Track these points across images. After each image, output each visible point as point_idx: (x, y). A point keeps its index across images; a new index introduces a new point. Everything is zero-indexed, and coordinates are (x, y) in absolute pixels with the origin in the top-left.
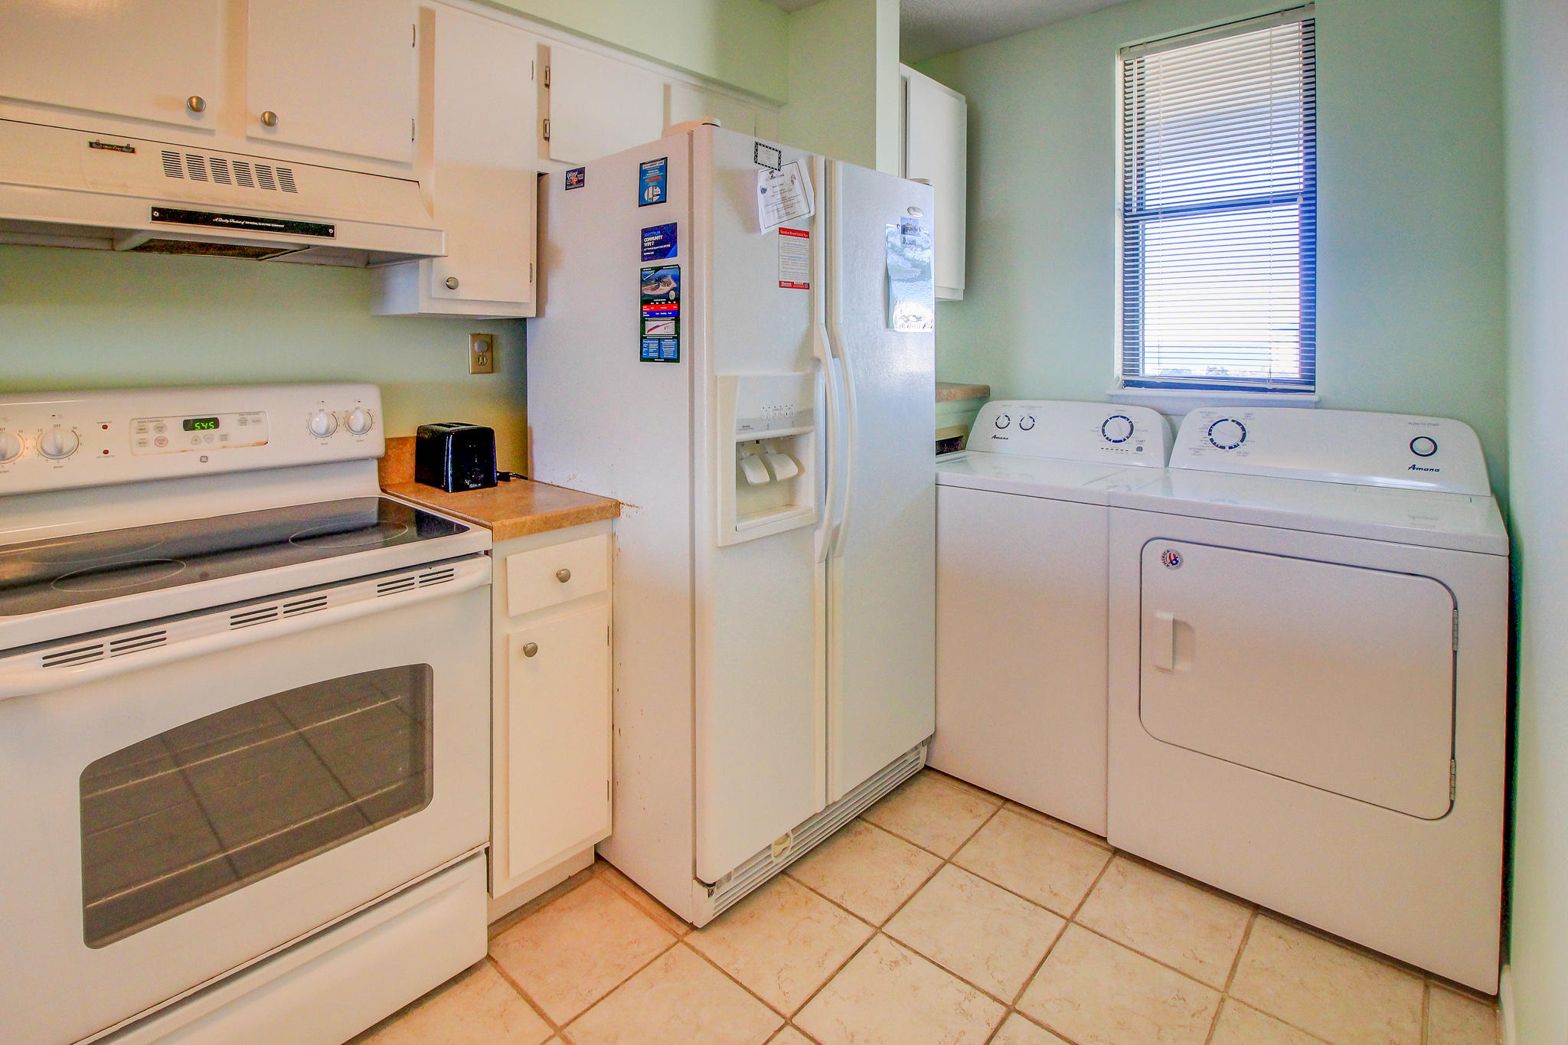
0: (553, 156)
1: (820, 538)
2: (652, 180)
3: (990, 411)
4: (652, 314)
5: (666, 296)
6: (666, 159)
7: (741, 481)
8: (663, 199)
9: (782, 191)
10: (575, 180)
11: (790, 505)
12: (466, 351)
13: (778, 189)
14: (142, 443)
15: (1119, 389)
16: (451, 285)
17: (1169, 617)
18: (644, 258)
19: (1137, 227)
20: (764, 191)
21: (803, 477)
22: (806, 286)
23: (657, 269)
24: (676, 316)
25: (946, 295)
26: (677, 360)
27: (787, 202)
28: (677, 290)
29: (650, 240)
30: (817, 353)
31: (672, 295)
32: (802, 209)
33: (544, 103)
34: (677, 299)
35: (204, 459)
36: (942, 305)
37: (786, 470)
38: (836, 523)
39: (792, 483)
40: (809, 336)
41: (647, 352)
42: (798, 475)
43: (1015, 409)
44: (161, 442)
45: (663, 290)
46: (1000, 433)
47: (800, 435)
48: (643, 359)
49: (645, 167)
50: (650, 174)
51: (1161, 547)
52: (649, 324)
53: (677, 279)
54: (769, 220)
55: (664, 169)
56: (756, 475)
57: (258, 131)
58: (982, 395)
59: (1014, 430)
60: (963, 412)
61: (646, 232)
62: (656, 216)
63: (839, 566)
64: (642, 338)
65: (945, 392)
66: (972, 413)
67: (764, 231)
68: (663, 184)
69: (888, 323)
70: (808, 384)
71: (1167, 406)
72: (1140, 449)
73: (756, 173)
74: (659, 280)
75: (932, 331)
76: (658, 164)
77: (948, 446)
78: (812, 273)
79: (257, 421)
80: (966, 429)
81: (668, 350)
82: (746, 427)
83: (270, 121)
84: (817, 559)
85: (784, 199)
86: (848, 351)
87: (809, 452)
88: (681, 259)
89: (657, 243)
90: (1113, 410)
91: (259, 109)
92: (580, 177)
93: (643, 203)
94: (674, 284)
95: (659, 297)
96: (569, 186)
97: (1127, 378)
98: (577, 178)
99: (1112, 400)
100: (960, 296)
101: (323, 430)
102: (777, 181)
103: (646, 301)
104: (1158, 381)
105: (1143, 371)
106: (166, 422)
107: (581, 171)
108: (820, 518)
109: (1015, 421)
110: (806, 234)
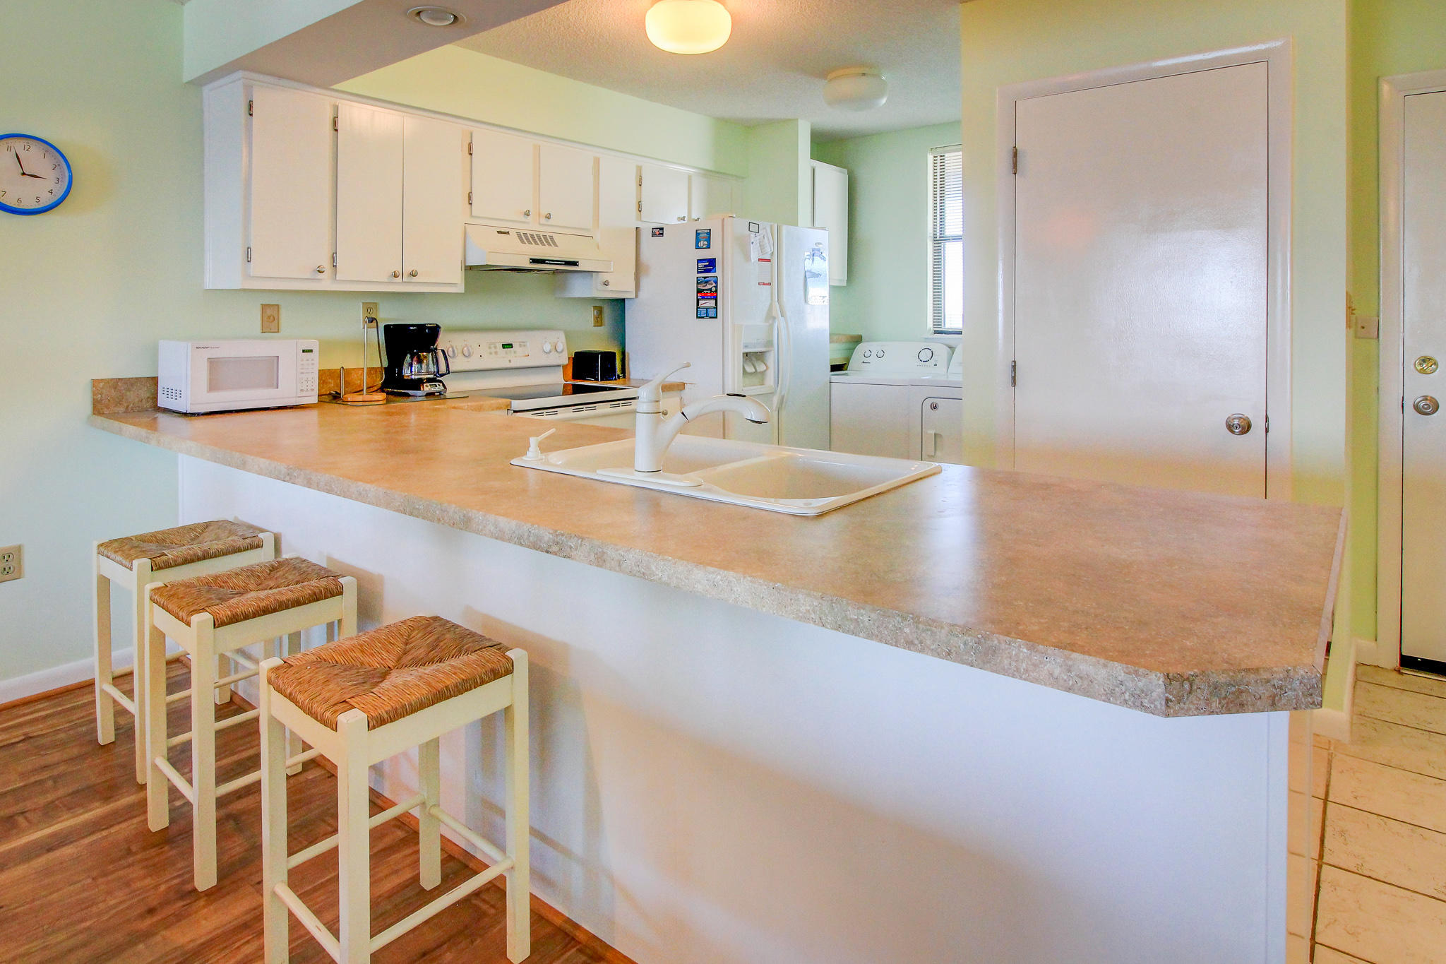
0: (643, 219)
1: (776, 399)
2: (703, 238)
3: (861, 348)
4: (703, 298)
5: (711, 289)
6: (710, 230)
7: (744, 371)
8: (708, 247)
9: (760, 242)
10: (658, 233)
11: (762, 384)
12: (590, 314)
13: (758, 241)
14: (491, 353)
15: (931, 334)
16: (606, 284)
17: (932, 432)
18: (698, 273)
19: (940, 243)
20: (753, 243)
21: (768, 372)
22: (769, 284)
23: (706, 277)
24: (716, 298)
25: (836, 284)
26: (716, 317)
27: (762, 247)
28: (716, 287)
29: (701, 265)
30: (774, 314)
31: (714, 289)
32: (768, 250)
33: (639, 194)
34: (716, 291)
35: (510, 361)
36: (833, 289)
37: (761, 367)
38: (782, 394)
39: (763, 373)
40: (771, 306)
41: (700, 314)
42: (765, 371)
43: (874, 347)
44: (496, 353)
45: (709, 287)
46: (866, 360)
47: (768, 351)
48: (697, 317)
49: (698, 232)
50: (702, 235)
51: (929, 402)
52: (701, 302)
53: (716, 282)
54: (754, 256)
55: (709, 234)
56: (750, 369)
57: (543, 221)
58: (857, 340)
59: (873, 359)
60: (847, 349)
61: (699, 261)
62: (706, 254)
63: (783, 413)
64: (697, 308)
65: (835, 337)
66: (852, 350)
67: (753, 261)
68: (709, 240)
69: (806, 301)
70: (771, 327)
71: (952, 343)
72: (936, 365)
73: (749, 235)
74: (707, 282)
75: (828, 304)
76: (706, 231)
77: (836, 368)
78: (772, 279)
79: (525, 346)
80: (848, 360)
81: (712, 313)
82: (746, 347)
83: (548, 217)
84: (774, 408)
85: (760, 246)
86: (788, 314)
87: (771, 359)
88: (718, 273)
89: (705, 266)
90: (925, 345)
91: (544, 212)
92: (661, 232)
93: (697, 247)
94: (714, 285)
95: (706, 290)
96: (654, 235)
97: (935, 329)
98: (659, 232)
99: (927, 339)
100: (845, 284)
101: (548, 351)
102: (757, 238)
103: (699, 291)
104: (950, 331)
105: (944, 324)
106: (497, 344)
107: (662, 229)
108: (776, 391)
109: (874, 354)
110: (769, 260)
